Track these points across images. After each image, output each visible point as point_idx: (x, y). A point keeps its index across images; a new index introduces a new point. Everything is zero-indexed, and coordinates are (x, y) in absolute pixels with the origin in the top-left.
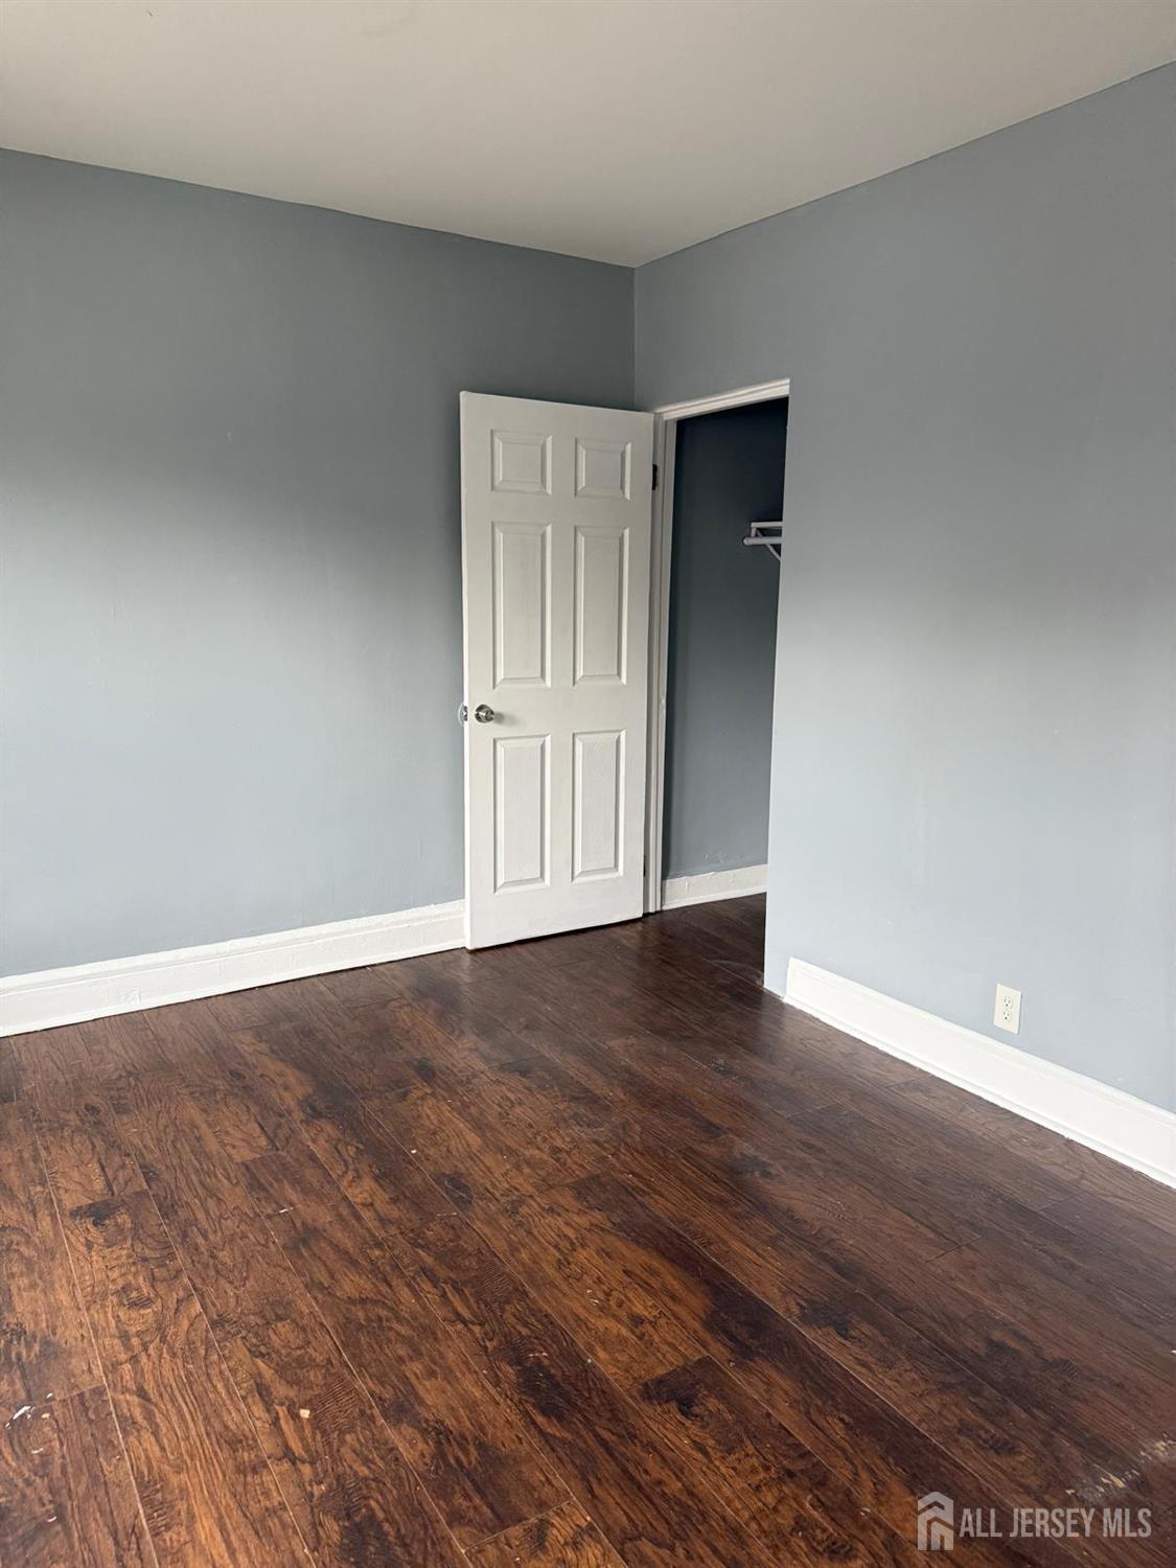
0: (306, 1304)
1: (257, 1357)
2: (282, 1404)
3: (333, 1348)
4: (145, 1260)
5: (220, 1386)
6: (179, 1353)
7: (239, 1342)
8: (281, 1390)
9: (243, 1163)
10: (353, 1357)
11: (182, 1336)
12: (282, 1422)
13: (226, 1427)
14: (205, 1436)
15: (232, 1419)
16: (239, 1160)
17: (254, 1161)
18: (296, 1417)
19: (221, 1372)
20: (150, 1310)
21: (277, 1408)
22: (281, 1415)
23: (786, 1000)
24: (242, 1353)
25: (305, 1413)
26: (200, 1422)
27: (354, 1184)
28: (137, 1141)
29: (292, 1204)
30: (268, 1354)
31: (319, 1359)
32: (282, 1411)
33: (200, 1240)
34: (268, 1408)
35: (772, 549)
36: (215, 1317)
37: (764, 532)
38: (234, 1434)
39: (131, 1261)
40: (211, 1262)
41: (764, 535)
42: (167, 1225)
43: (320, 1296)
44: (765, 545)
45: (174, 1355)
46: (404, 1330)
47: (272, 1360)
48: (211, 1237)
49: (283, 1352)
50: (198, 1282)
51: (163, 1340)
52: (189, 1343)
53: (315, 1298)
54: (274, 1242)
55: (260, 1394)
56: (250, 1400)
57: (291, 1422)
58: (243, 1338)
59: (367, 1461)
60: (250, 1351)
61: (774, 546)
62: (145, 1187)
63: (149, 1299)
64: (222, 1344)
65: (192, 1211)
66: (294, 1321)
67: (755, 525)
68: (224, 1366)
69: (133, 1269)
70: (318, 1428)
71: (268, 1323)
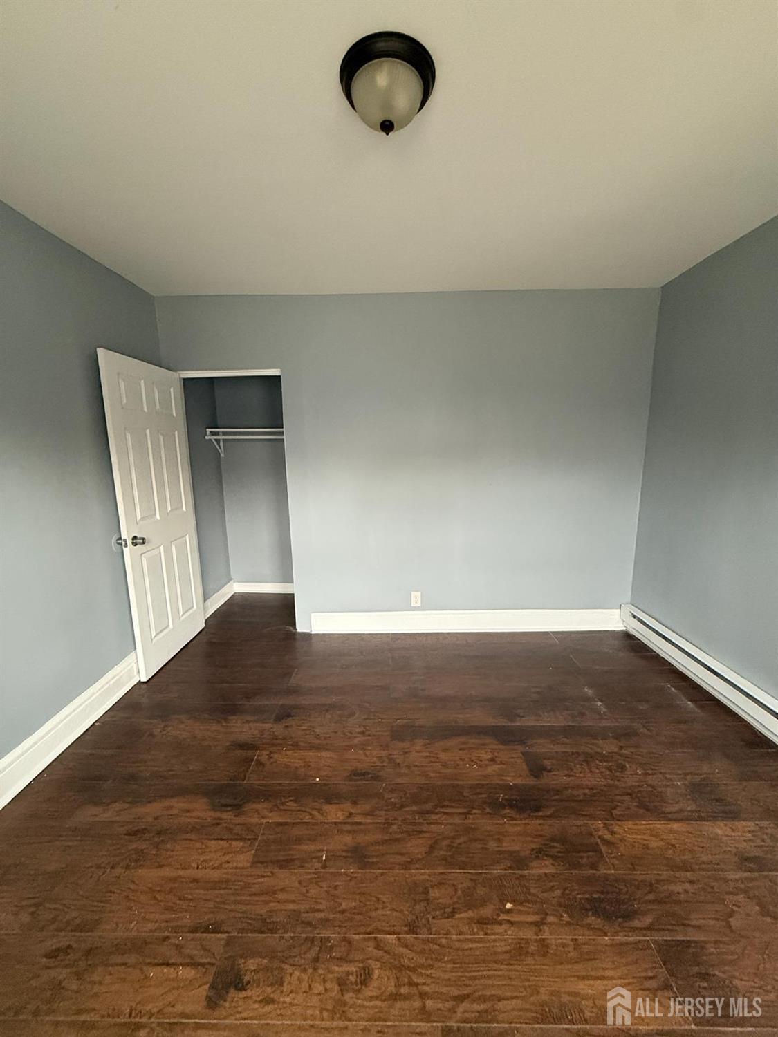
0: (420, 874)
1: (453, 916)
2: (498, 915)
3: (462, 875)
4: (316, 960)
5: (471, 945)
6: (430, 962)
7: (435, 921)
8: (487, 911)
9: (253, 863)
10: (474, 868)
11: (412, 955)
12: (512, 919)
13: (506, 952)
14: (511, 967)
15: (501, 947)
16: (249, 865)
17: (255, 856)
18: (509, 911)
19: (459, 941)
20: (376, 972)
21: (500, 918)
22: (506, 918)
23: (313, 633)
24: (446, 923)
25: (509, 906)
26: (496, 966)
27: (325, 814)
28: (150, 926)
29: (323, 851)
30: (454, 909)
31: (469, 883)
32: (503, 917)
33: (321, 915)
34: (500, 923)
35: (214, 442)
36: (406, 929)
37: (213, 434)
38: (514, 949)
39: (310, 971)
40: (347, 914)
41: (213, 435)
42: (286, 932)
43: (417, 866)
44: (211, 440)
45: (431, 967)
46: (462, 840)
47: (459, 909)
48: (321, 907)
49: (455, 900)
50: (362, 929)
51: (413, 970)
52: (423, 952)
53: (417, 869)
54: (352, 873)
55: (486, 924)
56: (489, 931)
57: (513, 915)
58: (434, 918)
59: (552, 889)
60: (448, 918)
61: (216, 440)
62: (224, 936)
63: (364, 969)
64: (433, 933)
65: (282, 910)
66: (432, 887)
67: (208, 430)
68: (454, 937)
69: (321, 971)
70: (522, 903)
71: (427, 900)
